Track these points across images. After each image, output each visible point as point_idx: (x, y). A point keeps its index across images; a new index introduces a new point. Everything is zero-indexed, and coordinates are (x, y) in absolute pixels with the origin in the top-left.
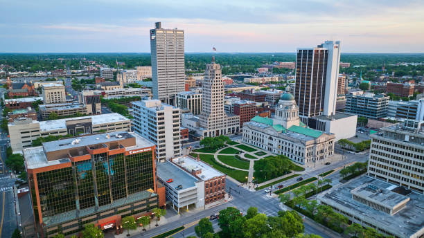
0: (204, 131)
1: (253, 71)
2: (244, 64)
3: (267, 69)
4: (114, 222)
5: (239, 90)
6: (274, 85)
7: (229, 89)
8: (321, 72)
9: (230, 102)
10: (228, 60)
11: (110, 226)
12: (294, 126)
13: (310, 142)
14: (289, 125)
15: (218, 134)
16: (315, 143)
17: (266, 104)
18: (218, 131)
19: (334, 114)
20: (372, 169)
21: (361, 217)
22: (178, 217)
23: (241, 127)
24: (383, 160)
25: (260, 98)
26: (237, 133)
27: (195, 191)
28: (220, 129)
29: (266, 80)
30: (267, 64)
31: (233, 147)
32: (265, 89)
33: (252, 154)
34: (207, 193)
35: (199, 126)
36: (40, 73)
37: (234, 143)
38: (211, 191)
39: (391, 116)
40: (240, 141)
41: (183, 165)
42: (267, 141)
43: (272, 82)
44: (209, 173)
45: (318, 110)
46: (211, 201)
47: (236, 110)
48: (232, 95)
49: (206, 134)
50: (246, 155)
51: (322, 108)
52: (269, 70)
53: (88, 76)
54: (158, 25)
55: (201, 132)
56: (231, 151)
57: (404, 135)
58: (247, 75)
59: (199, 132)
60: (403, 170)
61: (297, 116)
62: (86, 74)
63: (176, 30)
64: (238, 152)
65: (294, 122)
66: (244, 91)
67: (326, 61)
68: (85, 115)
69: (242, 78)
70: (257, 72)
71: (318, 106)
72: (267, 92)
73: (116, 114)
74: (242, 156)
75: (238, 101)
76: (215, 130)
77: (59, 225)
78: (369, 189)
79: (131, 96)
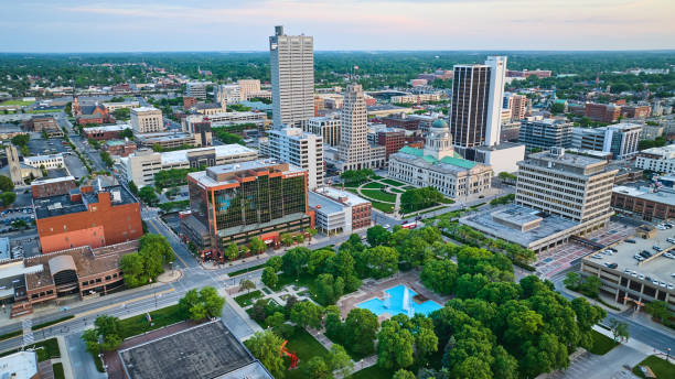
0: (344, 164)
1: (404, 85)
2: (392, 72)
3: (425, 81)
4: (274, 238)
5: (384, 113)
6: (433, 107)
7: (371, 113)
8: (481, 93)
9: (373, 130)
10: (367, 67)
11: (270, 241)
12: (446, 158)
13: (462, 174)
14: (441, 156)
15: (359, 168)
16: (468, 175)
17: (419, 132)
18: (359, 165)
19: (498, 143)
20: (519, 197)
21: (495, 233)
22: (327, 238)
23: (387, 160)
24: (529, 188)
25: (411, 124)
26: (382, 167)
27: (342, 217)
28: (362, 162)
29: (422, 99)
30: (426, 73)
31: (378, 181)
32: (420, 113)
33: (399, 188)
34: (354, 218)
35: (337, 158)
36: (92, 89)
37: (379, 178)
38: (358, 217)
39: (574, 147)
40: (385, 176)
41: (329, 194)
42: (416, 174)
43: (430, 103)
44: (355, 200)
45: (478, 139)
46: (358, 226)
47: (381, 139)
48: (375, 121)
49: (346, 168)
50: (393, 190)
51: (484, 137)
52: (429, 83)
53: (165, 93)
54: (279, 29)
55: (340, 166)
56: (376, 185)
57: (547, 162)
58: (395, 90)
59: (337, 166)
60: (545, 195)
61: (451, 146)
62: (162, 90)
63: (302, 37)
64: (383, 187)
65: (447, 152)
66: (391, 115)
67: (488, 80)
68: (193, 147)
69: (389, 96)
70: (410, 86)
71: (478, 134)
72: (422, 116)
73: (236, 145)
74: (388, 190)
75: (383, 128)
76: (356, 163)
77: (232, 236)
78: (508, 212)
79: (244, 122)
